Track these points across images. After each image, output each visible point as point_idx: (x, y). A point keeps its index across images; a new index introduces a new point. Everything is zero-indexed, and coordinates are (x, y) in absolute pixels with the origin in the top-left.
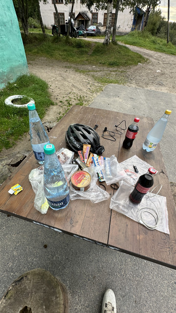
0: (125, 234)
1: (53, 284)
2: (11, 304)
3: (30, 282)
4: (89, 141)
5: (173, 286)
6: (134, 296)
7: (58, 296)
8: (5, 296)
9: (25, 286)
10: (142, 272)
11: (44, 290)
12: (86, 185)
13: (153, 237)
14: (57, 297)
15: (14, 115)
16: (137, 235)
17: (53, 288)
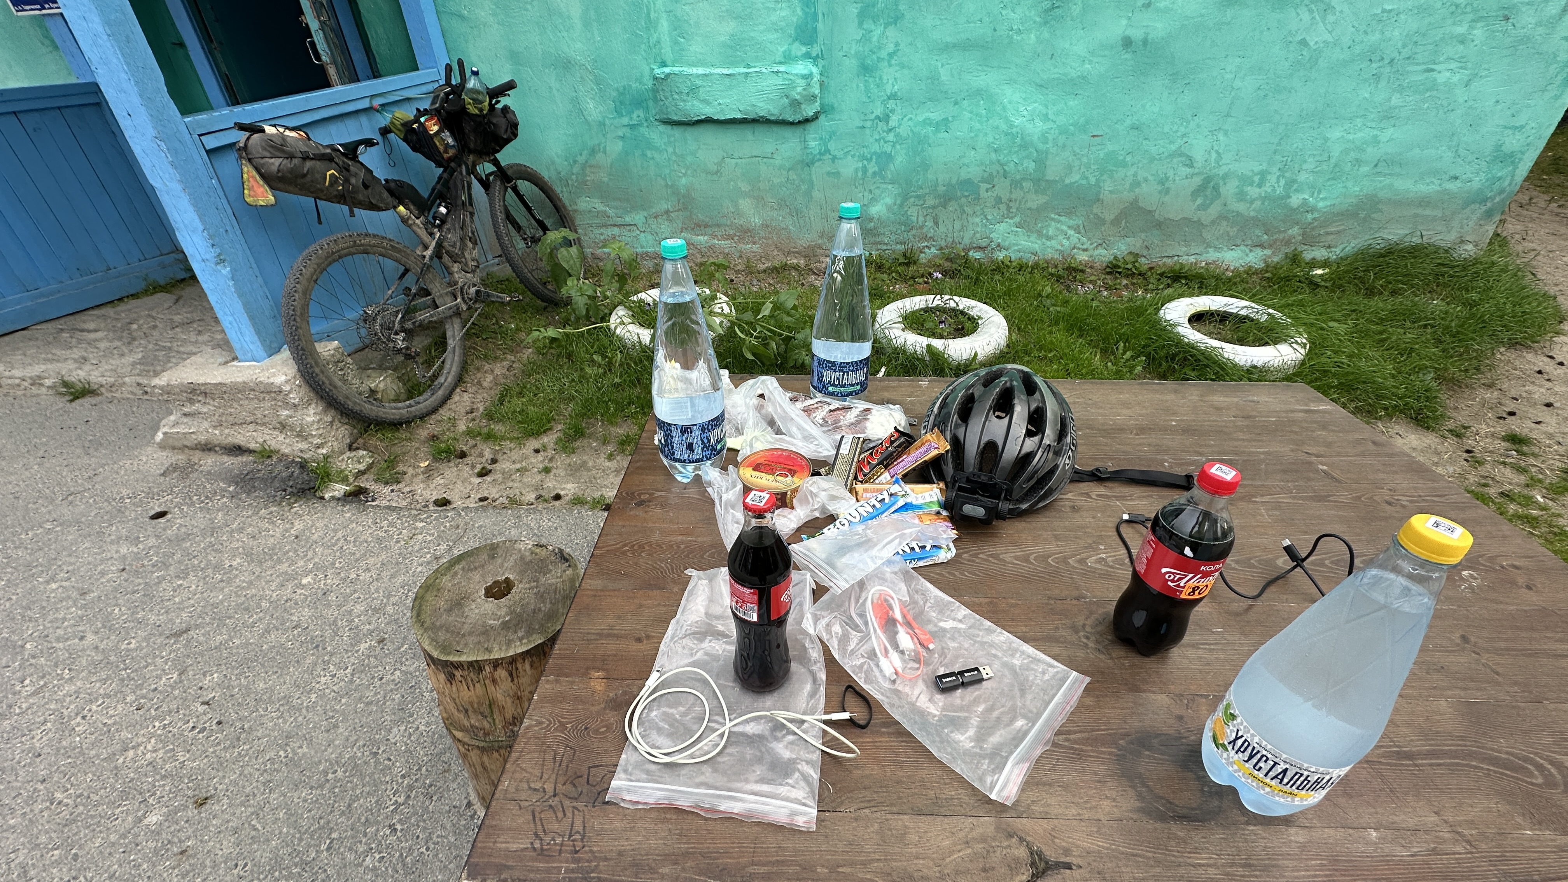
0: (609, 635)
2: (522, 558)
3: (557, 578)
7: (525, 641)
8: (537, 545)
9: (551, 571)
11: (540, 610)
13: (599, 730)
14: (521, 639)
16: (606, 671)
17: (542, 626)
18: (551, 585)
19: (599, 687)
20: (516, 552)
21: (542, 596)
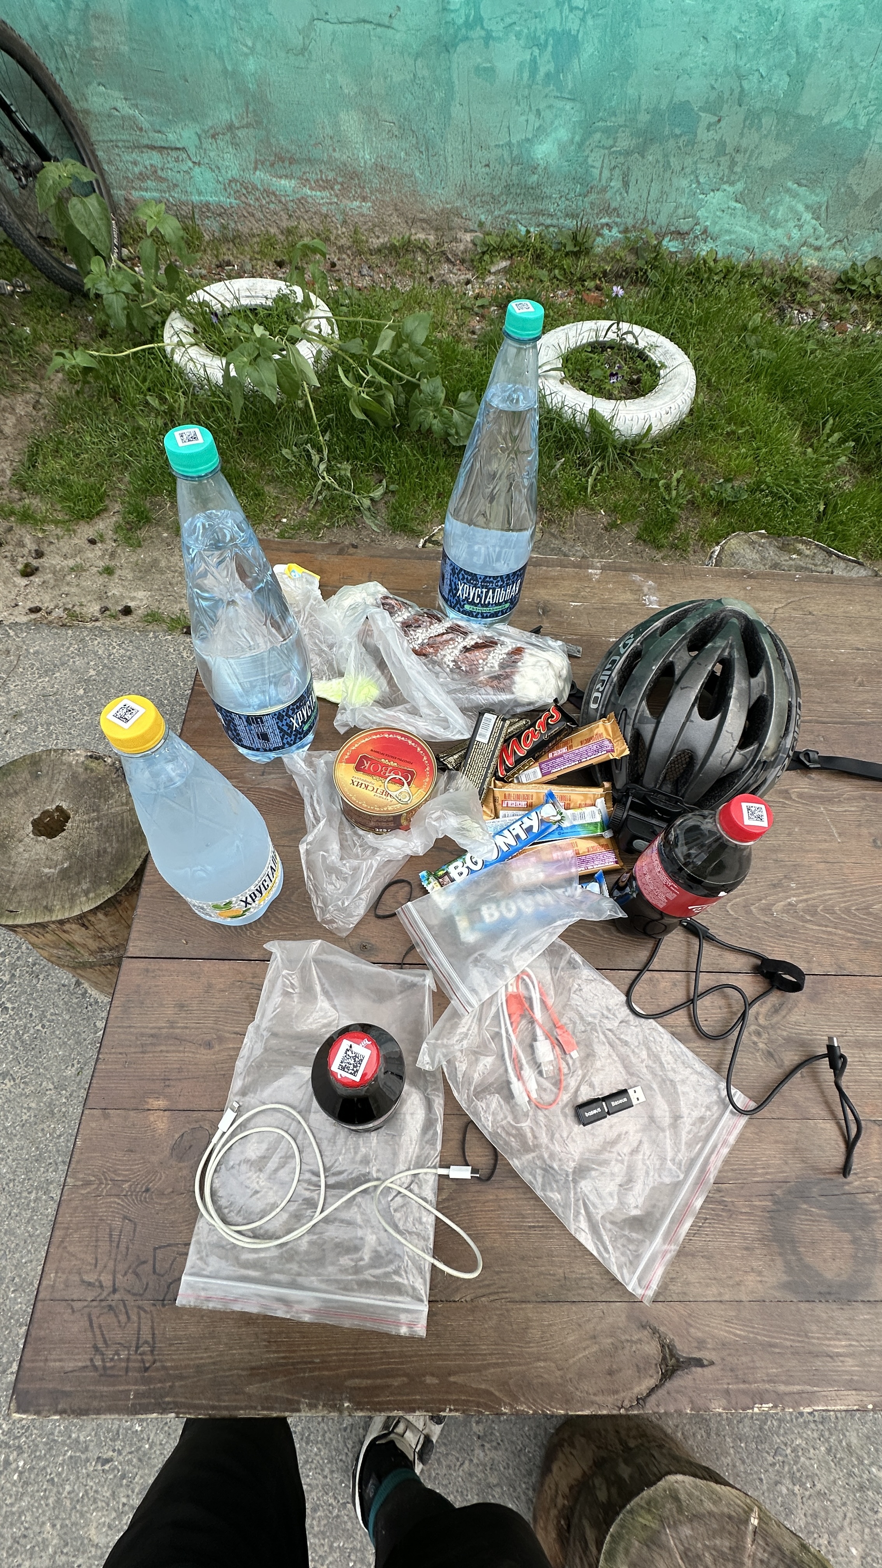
0: (168, 1037)
1: (120, 872)
2: (75, 776)
3: (123, 804)
7: (91, 895)
8: (91, 757)
16: (167, 1097)
18: (115, 815)
19: (161, 1123)
20: (65, 767)
21: (105, 832)
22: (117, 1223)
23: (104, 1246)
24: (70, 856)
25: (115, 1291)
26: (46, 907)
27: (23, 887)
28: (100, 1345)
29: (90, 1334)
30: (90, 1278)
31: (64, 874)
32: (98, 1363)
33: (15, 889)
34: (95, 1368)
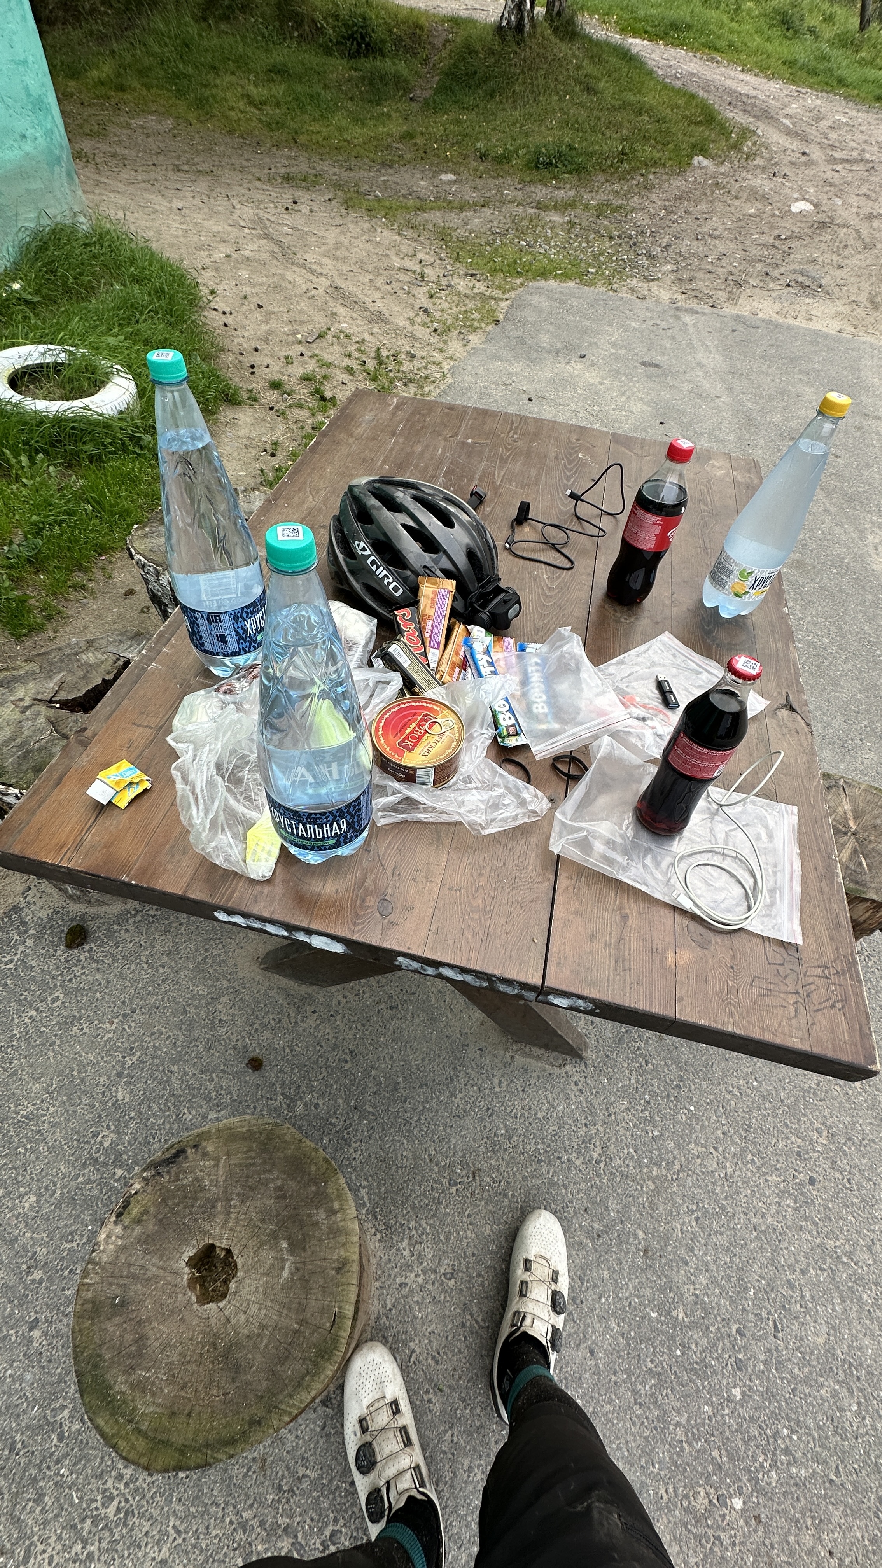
0: (618, 949)
1: (313, 1168)
2: (145, 1240)
3: (217, 1165)
4: (446, 564)
5: (802, 1194)
6: (641, 1234)
7: (336, 1206)
8: (119, 1215)
9: (197, 1179)
10: (678, 1146)
11: (280, 1188)
12: (441, 759)
13: (734, 957)
14: (332, 1212)
15: (31, 459)
16: (665, 950)
17: (313, 1181)
18: (230, 1175)
19: (685, 956)
20: (123, 1258)
21: (251, 1189)
22: (755, 990)
23: (771, 1000)
24: (274, 1237)
25: (797, 993)
26: (339, 1270)
27: (302, 1308)
28: (830, 1003)
29: (826, 1011)
30: (792, 1009)
31: (296, 1247)
32: (839, 1005)
33: (301, 1322)
34: (843, 1007)
